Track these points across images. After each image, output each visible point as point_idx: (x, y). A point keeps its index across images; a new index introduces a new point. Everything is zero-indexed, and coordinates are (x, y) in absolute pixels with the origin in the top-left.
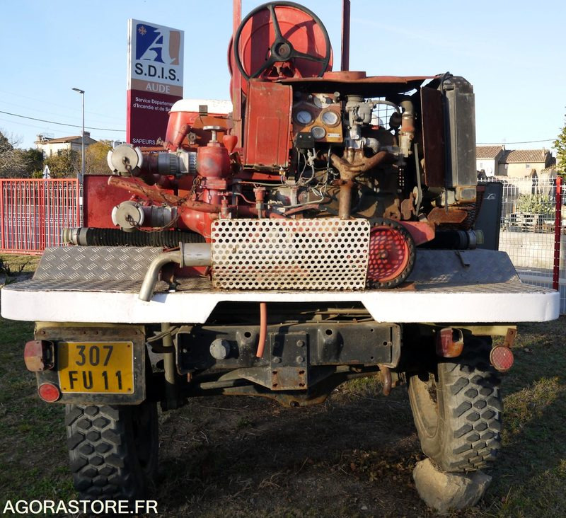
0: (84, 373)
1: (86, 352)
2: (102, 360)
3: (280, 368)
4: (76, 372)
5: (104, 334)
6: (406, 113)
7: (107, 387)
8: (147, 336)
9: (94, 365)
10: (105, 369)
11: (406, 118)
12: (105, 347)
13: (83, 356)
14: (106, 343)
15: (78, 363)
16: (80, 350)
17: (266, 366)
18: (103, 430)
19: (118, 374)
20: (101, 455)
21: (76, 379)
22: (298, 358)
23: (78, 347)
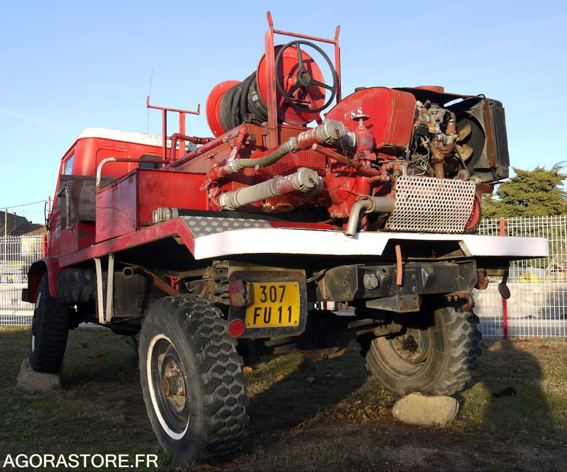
0: (266, 308)
1: (267, 291)
2: (279, 297)
3: (404, 296)
4: (260, 309)
5: (278, 277)
6: (451, 120)
7: (280, 322)
8: (308, 277)
9: (273, 301)
10: (281, 304)
11: (451, 124)
12: (280, 287)
13: (265, 294)
14: (281, 284)
15: (261, 300)
16: (262, 289)
17: (394, 295)
18: (234, 374)
19: (290, 309)
20: (233, 396)
21: (259, 315)
22: (414, 287)
23: (261, 287)
